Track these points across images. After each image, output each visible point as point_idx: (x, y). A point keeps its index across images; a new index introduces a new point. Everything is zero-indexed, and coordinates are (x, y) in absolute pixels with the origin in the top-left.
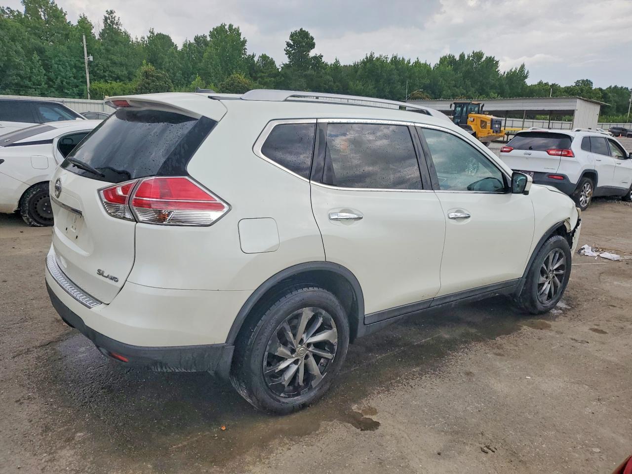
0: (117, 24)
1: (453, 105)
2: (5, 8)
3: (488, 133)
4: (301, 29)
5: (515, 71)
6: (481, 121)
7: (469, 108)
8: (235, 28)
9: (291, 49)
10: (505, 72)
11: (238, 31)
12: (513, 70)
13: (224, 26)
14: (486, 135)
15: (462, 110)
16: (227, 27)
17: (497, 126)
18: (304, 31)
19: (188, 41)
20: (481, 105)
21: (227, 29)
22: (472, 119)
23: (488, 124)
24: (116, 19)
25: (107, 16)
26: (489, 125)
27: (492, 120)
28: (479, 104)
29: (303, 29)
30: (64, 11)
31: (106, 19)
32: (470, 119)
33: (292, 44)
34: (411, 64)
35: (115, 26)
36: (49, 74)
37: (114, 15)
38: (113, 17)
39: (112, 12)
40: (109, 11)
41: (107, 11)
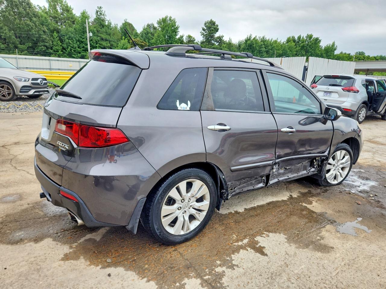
0: (104, 15)
8: (173, 19)
9: (204, 32)
10: (323, 47)
11: (174, 21)
12: (328, 45)
16: (168, 18)
21: (168, 20)
24: (103, 12)
25: (98, 10)
29: (212, 20)
30: (72, 8)
31: (97, 12)
33: (205, 28)
34: (272, 42)
35: (102, 16)
36: (63, 45)
37: (102, 10)
38: (101, 11)
39: (100, 8)
40: (99, 7)
41: (98, 7)
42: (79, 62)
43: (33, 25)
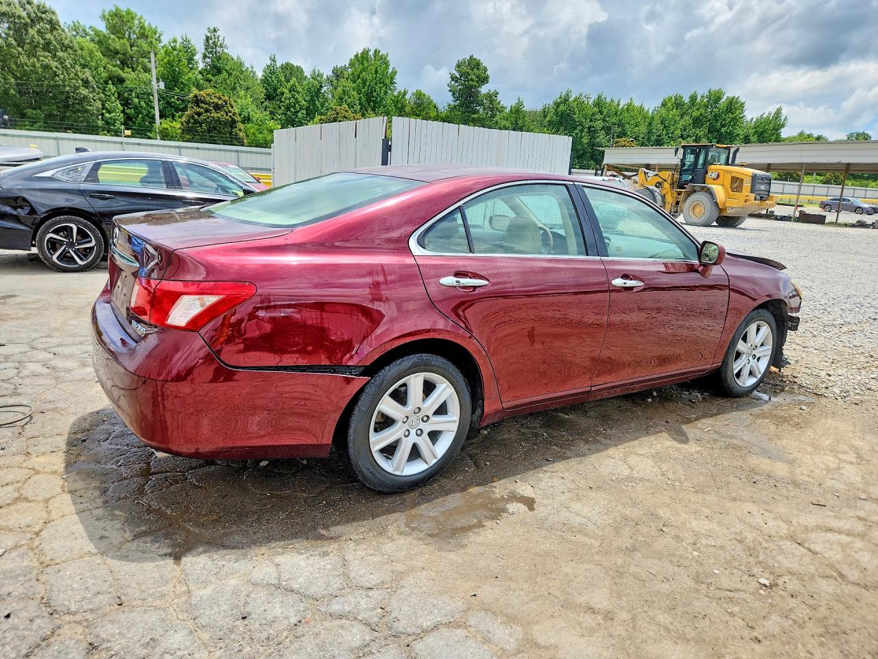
0: (221, 46)
1: (681, 151)
2: (88, 27)
3: (746, 201)
4: (471, 57)
5: (768, 117)
6: (732, 177)
7: (710, 154)
8: (382, 55)
9: (456, 84)
10: (752, 119)
11: (385, 59)
12: (765, 116)
13: (368, 52)
14: (742, 204)
15: (697, 159)
16: (371, 53)
17: (763, 187)
18: (475, 59)
19: (317, 71)
20: (732, 150)
21: (372, 56)
22: (714, 175)
23: (745, 184)
24: (221, 39)
25: (209, 35)
26: (747, 185)
27: (754, 177)
28: (729, 148)
29: (474, 57)
30: (159, 30)
31: (208, 39)
32: (711, 174)
33: (458, 76)
34: (621, 107)
35: (218, 49)
36: (128, 111)
37: (217, 34)
38: (217, 36)
39: (215, 30)
40: (212, 28)
41: (209, 29)
42: (56, 139)
43: (57, 67)
